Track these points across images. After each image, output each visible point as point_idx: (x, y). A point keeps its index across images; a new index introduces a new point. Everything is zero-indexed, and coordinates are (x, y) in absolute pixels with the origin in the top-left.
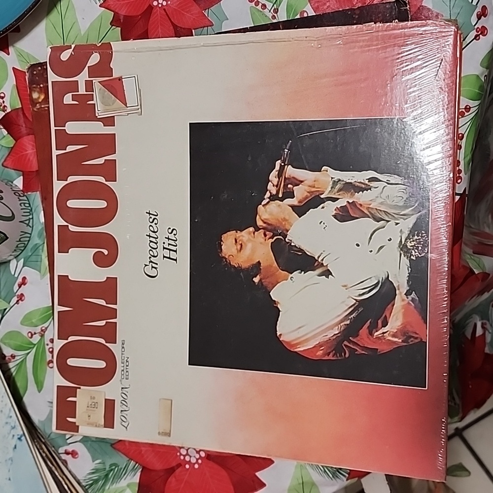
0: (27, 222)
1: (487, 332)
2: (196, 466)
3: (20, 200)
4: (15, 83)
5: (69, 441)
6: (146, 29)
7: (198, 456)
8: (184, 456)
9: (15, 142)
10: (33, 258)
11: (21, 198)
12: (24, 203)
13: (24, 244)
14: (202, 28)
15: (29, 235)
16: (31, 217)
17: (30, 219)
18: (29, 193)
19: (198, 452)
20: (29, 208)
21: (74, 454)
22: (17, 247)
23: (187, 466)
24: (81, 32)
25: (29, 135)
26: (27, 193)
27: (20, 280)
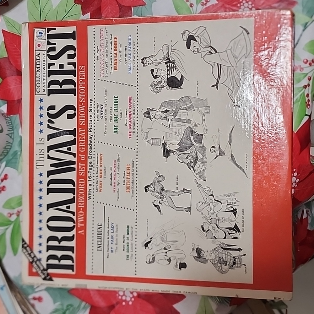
0: (10, 135)
1: (309, 216)
2: (130, 303)
3: (6, 120)
4: (3, 40)
5: (37, 290)
6: (99, 6)
7: (131, 296)
8: (122, 296)
9: (2, 80)
10: (13, 161)
11: (7, 119)
12: (9, 122)
13: (7, 150)
14: (138, 6)
15: (10, 145)
16: (12, 132)
17: (12, 133)
18: (11, 116)
19: (132, 293)
20: (12, 126)
21: (40, 299)
22: (3, 152)
23: (124, 303)
24: (53, 7)
25: (12, 76)
26: (10, 115)
27: (3, 176)
